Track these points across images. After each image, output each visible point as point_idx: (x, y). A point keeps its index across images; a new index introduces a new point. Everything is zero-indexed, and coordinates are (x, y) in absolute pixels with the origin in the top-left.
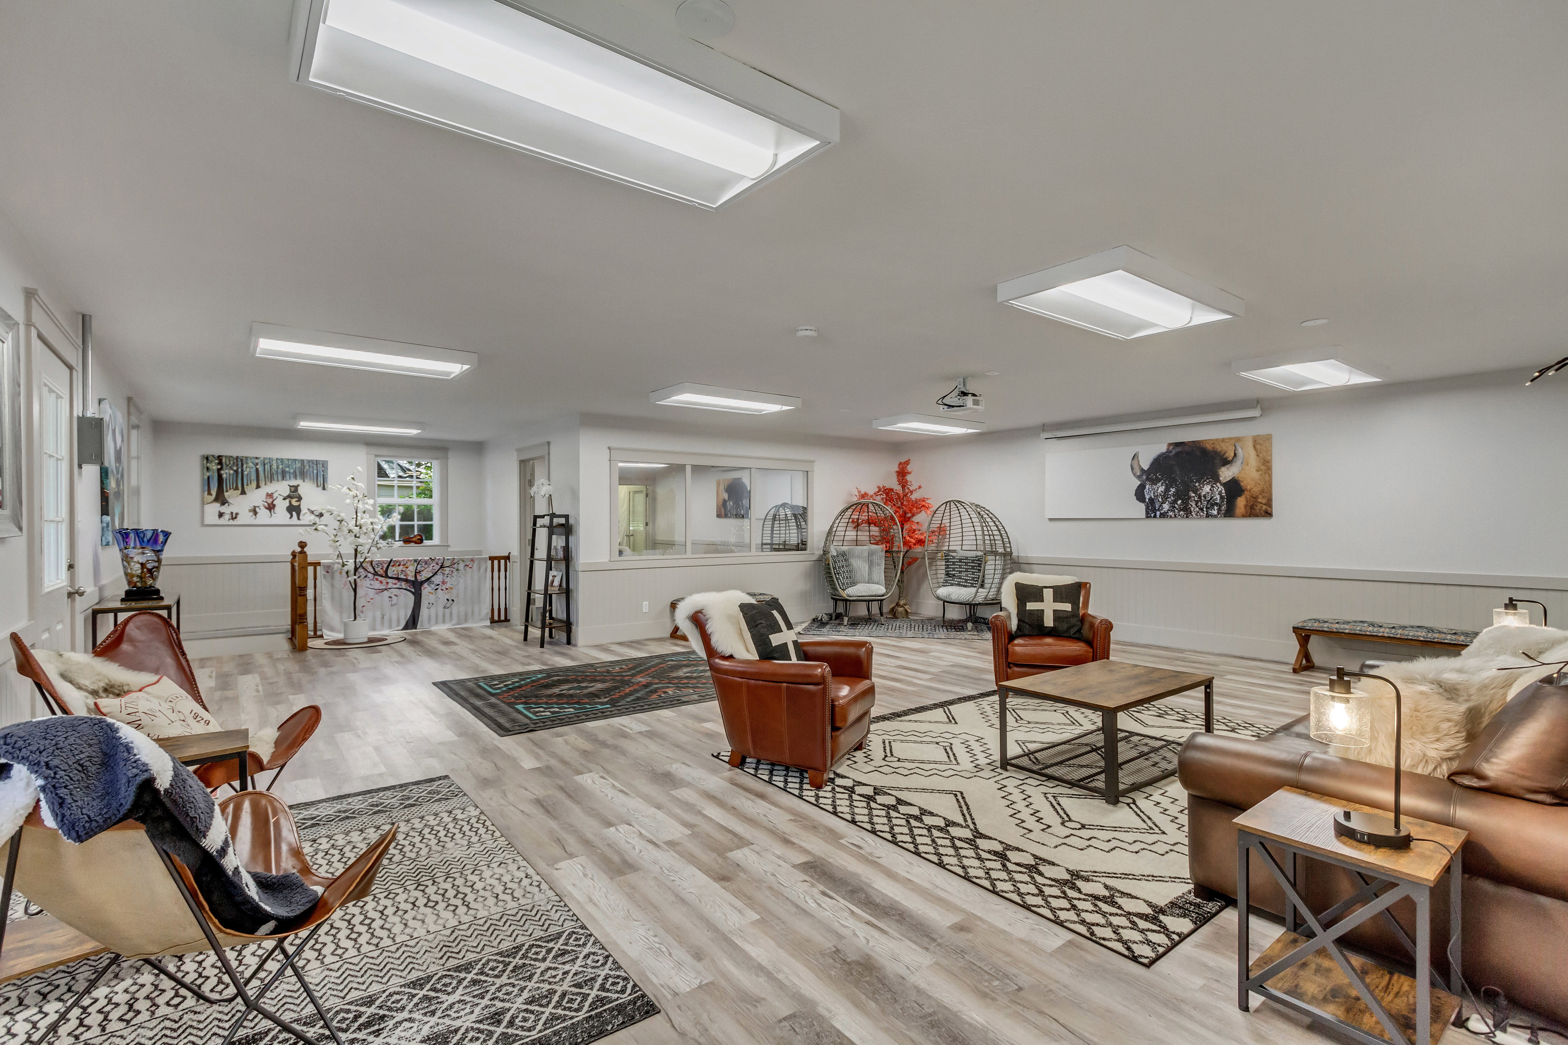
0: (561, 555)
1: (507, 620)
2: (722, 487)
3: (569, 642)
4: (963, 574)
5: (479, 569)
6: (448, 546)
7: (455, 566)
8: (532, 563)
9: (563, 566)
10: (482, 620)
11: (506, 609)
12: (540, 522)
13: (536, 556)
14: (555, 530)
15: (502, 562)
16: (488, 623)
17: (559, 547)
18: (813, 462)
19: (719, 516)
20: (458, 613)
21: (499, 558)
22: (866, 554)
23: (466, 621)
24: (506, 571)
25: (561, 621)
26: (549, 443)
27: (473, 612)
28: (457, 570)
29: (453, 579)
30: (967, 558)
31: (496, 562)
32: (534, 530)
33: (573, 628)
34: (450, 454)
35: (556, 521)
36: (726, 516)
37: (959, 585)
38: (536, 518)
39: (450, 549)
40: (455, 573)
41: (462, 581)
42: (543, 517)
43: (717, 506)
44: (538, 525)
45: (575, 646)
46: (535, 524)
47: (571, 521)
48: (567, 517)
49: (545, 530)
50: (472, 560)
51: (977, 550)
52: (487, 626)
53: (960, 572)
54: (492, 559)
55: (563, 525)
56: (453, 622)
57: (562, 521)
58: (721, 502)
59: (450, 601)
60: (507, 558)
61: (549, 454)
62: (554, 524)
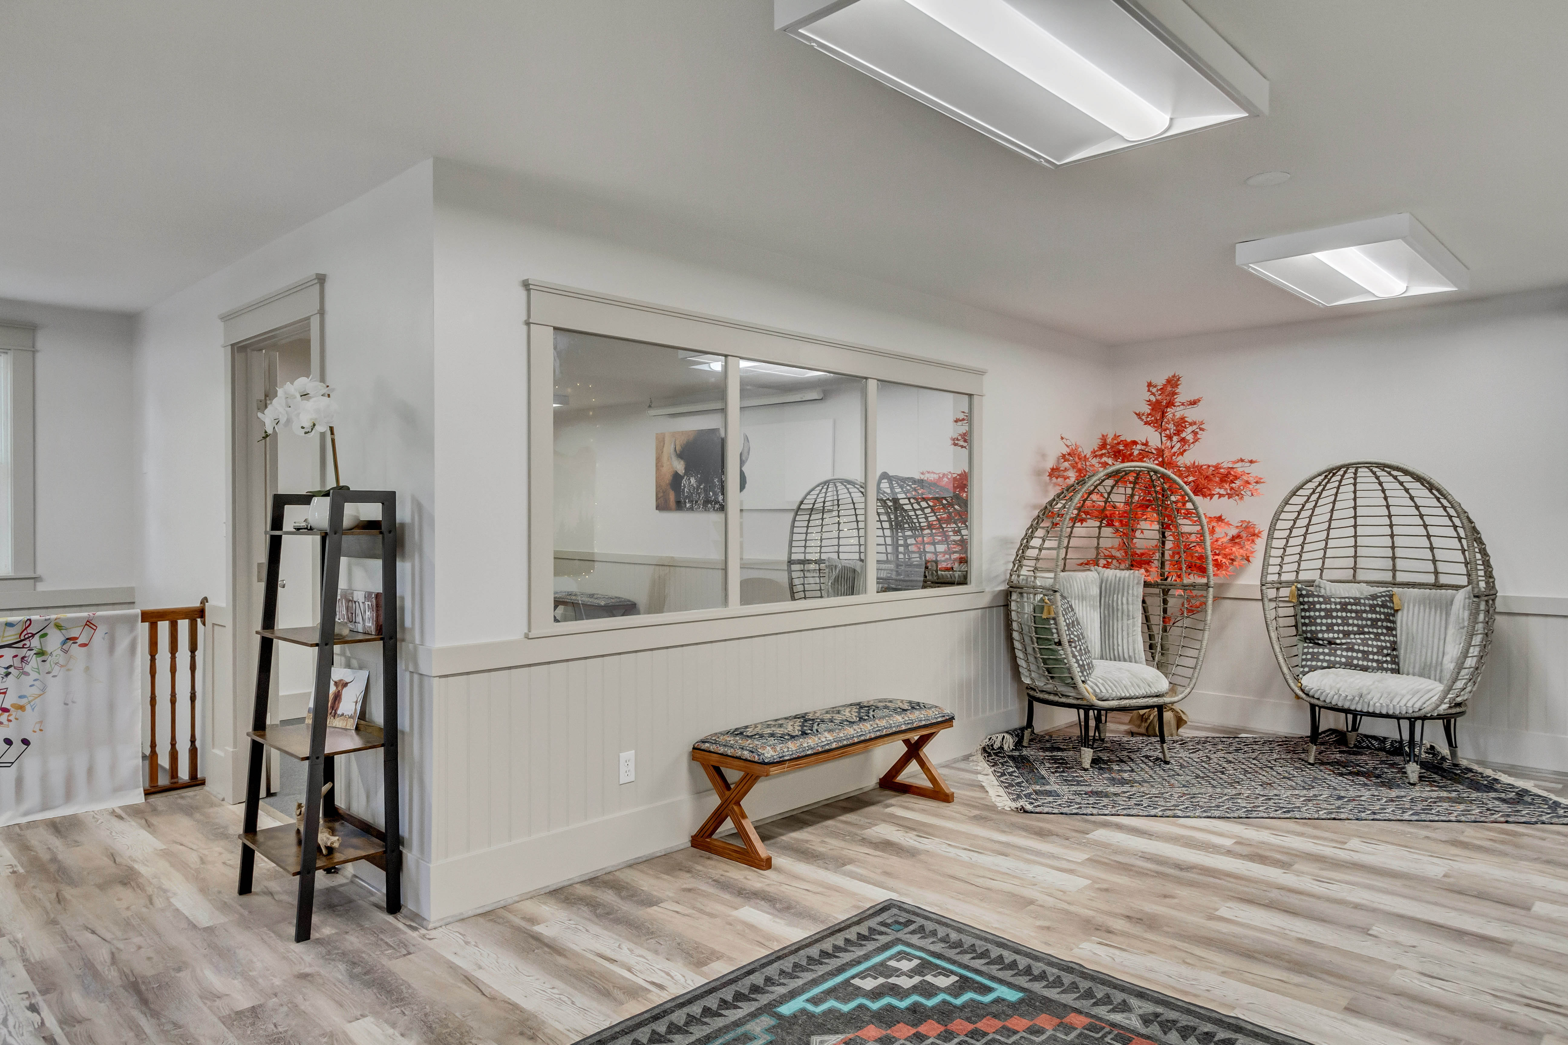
0: (366, 621)
1: (196, 781)
2: (669, 449)
3: (394, 905)
4: (1355, 639)
5: (112, 648)
6: (36, 579)
7: (35, 642)
8: (267, 647)
9: (374, 654)
10: (117, 790)
11: (193, 751)
12: (293, 515)
13: (284, 621)
14: (347, 541)
15: (183, 625)
16: (137, 797)
17: (359, 596)
18: (981, 373)
19: (662, 505)
20: (44, 778)
21: (172, 616)
22: (1095, 591)
23: (69, 796)
24: (193, 648)
25: (366, 828)
26: (321, 279)
27: (90, 771)
28: (41, 653)
29: (28, 680)
30: (1357, 601)
31: (164, 627)
32: (275, 545)
33: (410, 857)
34: (42, 341)
35: (353, 512)
36: (679, 506)
37: (1349, 665)
38: (280, 502)
39: (41, 587)
40: (34, 662)
41: (55, 686)
42: (305, 499)
43: (658, 486)
44: (288, 525)
45: (417, 920)
46: (277, 522)
47: (403, 514)
48: (388, 500)
49: (312, 542)
50: (89, 623)
51: (1354, 580)
52: (134, 811)
53: (1347, 634)
54: (151, 618)
55: (371, 525)
56: (25, 807)
57: (373, 511)
58: (668, 477)
59: (17, 746)
60: (198, 614)
61: (322, 312)
62: (347, 522)
